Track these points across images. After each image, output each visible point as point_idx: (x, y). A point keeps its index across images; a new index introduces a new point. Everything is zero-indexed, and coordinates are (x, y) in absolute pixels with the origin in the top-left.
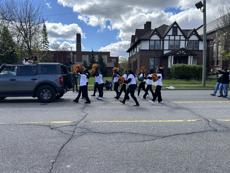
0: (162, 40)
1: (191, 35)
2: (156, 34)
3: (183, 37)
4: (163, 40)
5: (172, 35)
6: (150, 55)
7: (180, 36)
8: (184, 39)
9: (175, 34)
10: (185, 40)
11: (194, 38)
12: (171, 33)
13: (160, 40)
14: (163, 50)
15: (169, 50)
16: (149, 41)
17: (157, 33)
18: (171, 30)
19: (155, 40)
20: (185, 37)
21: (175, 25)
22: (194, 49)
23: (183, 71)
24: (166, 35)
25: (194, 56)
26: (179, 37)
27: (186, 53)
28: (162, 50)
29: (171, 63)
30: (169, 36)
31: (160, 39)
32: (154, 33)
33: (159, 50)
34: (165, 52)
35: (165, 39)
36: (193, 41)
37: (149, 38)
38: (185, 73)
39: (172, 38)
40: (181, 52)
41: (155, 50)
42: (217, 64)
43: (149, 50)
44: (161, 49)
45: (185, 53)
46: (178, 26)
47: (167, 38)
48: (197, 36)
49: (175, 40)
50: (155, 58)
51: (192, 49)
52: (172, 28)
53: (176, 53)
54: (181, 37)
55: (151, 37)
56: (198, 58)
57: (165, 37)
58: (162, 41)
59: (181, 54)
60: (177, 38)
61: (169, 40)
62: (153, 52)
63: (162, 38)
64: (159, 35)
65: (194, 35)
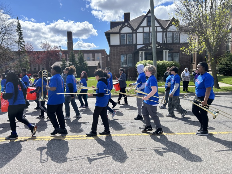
0: (134, 33)
1: (169, 25)
2: (127, 26)
3: (160, 28)
4: (136, 33)
5: (146, 26)
6: (121, 51)
8: (162, 30)
10: (163, 32)
11: (173, 28)
12: (144, 24)
14: (136, 45)
15: (143, 44)
16: (119, 35)
17: (128, 25)
18: (145, 20)
19: (127, 34)
20: (162, 27)
21: (150, 15)
22: (174, 42)
24: (139, 26)
30: (143, 27)
31: (133, 31)
32: (125, 25)
33: (131, 45)
34: (139, 47)
35: (138, 31)
36: (173, 32)
37: (119, 31)
39: (147, 30)
41: (126, 45)
43: (120, 45)
44: (134, 43)
45: (159, 48)
47: (140, 30)
49: (150, 32)
50: (127, 55)
52: (146, 18)
53: (148, 47)
54: (157, 28)
55: (120, 29)
56: (179, 53)
57: (138, 28)
58: (134, 34)
61: (143, 32)
62: (124, 47)
63: (135, 30)
64: (131, 27)
65: (173, 25)
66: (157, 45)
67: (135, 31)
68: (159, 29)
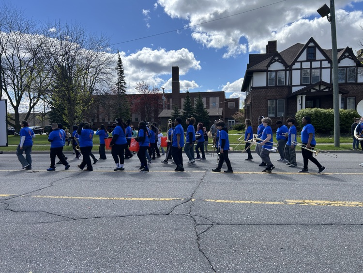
0: (288, 70)
1: (341, 58)
2: (277, 61)
3: (327, 62)
4: (291, 70)
5: (306, 60)
6: (268, 94)
7: (321, 61)
8: (329, 65)
9: (311, 58)
10: (331, 68)
11: (347, 62)
12: (303, 57)
13: (285, 71)
14: (290, 87)
15: (301, 85)
16: (265, 73)
17: (279, 59)
18: (305, 52)
19: (276, 71)
20: (330, 62)
21: (311, 44)
22: (348, 82)
23: (317, 120)
24: (296, 61)
25: (343, 94)
26: (319, 62)
27: (329, 89)
28: (288, 86)
29: (302, 109)
30: (301, 62)
31: (286, 68)
32: (274, 59)
33: (283, 86)
34: (294, 89)
35: (294, 67)
36: (347, 67)
37: (266, 68)
38: (320, 124)
39: (306, 65)
40: (320, 88)
41: (276, 87)
43: (267, 87)
44: (287, 84)
45: (327, 90)
46: (316, 46)
47: (297, 65)
48: (352, 59)
49: (311, 68)
50: (276, 100)
52: (306, 49)
53: (310, 90)
54: (323, 62)
55: (268, 66)
56: (356, 97)
57: (293, 64)
58: (288, 72)
59: (320, 91)
60: (316, 64)
61: (301, 69)
62: (273, 90)
63: (289, 66)
64: (283, 62)
65: (347, 59)
66: (325, 87)
67: (289, 68)
68: (326, 64)
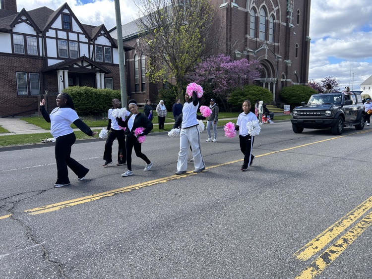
0: (41, 37)
1: (97, 35)
2: (25, 21)
3: (84, 36)
4: (44, 38)
5: (61, 28)
6: (16, 65)
7: (78, 33)
8: (87, 40)
9: (67, 27)
10: (89, 44)
11: (102, 41)
12: (58, 24)
13: (37, 37)
14: (45, 58)
15: (58, 58)
16: (9, 35)
17: (27, 20)
18: (59, 19)
19: (25, 35)
20: (87, 36)
21: (66, 11)
22: (106, 62)
23: (88, 100)
24: (49, 27)
25: (106, 73)
26: (76, 35)
27: (92, 67)
28: (42, 57)
29: (63, 85)
30: (56, 30)
31: (37, 33)
32: (21, 19)
33: (36, 56)
34: (51, 63)
35: (48, 34)
36: (103, 46)
37: (9, 28)
38: (92, 105)
39: (62, 35)
40: (83, 64)
41: (26, 56)
42: (142, 90)
43: (13, 55)
44: (41, 55)
45: (90, 67)
46: (72, 14)
47: (51, 33)
48: (108, 38)
49: (68, 40)
50: (28, 73)
51: (102, 61)
52: (60, 16)
53: (73, 65)
54: (80, 35)
55: (13, 25)
56: (113, 78)
57: (47, 30)
58: (40, 39)
59: (82, 67)
60: (73, 37)
61: (57, 38)
62: (22, 59)
64: (32, 24)
65: (102, 36)
66: (87, 64)
67: (41, 33)
68: (83, 38)
